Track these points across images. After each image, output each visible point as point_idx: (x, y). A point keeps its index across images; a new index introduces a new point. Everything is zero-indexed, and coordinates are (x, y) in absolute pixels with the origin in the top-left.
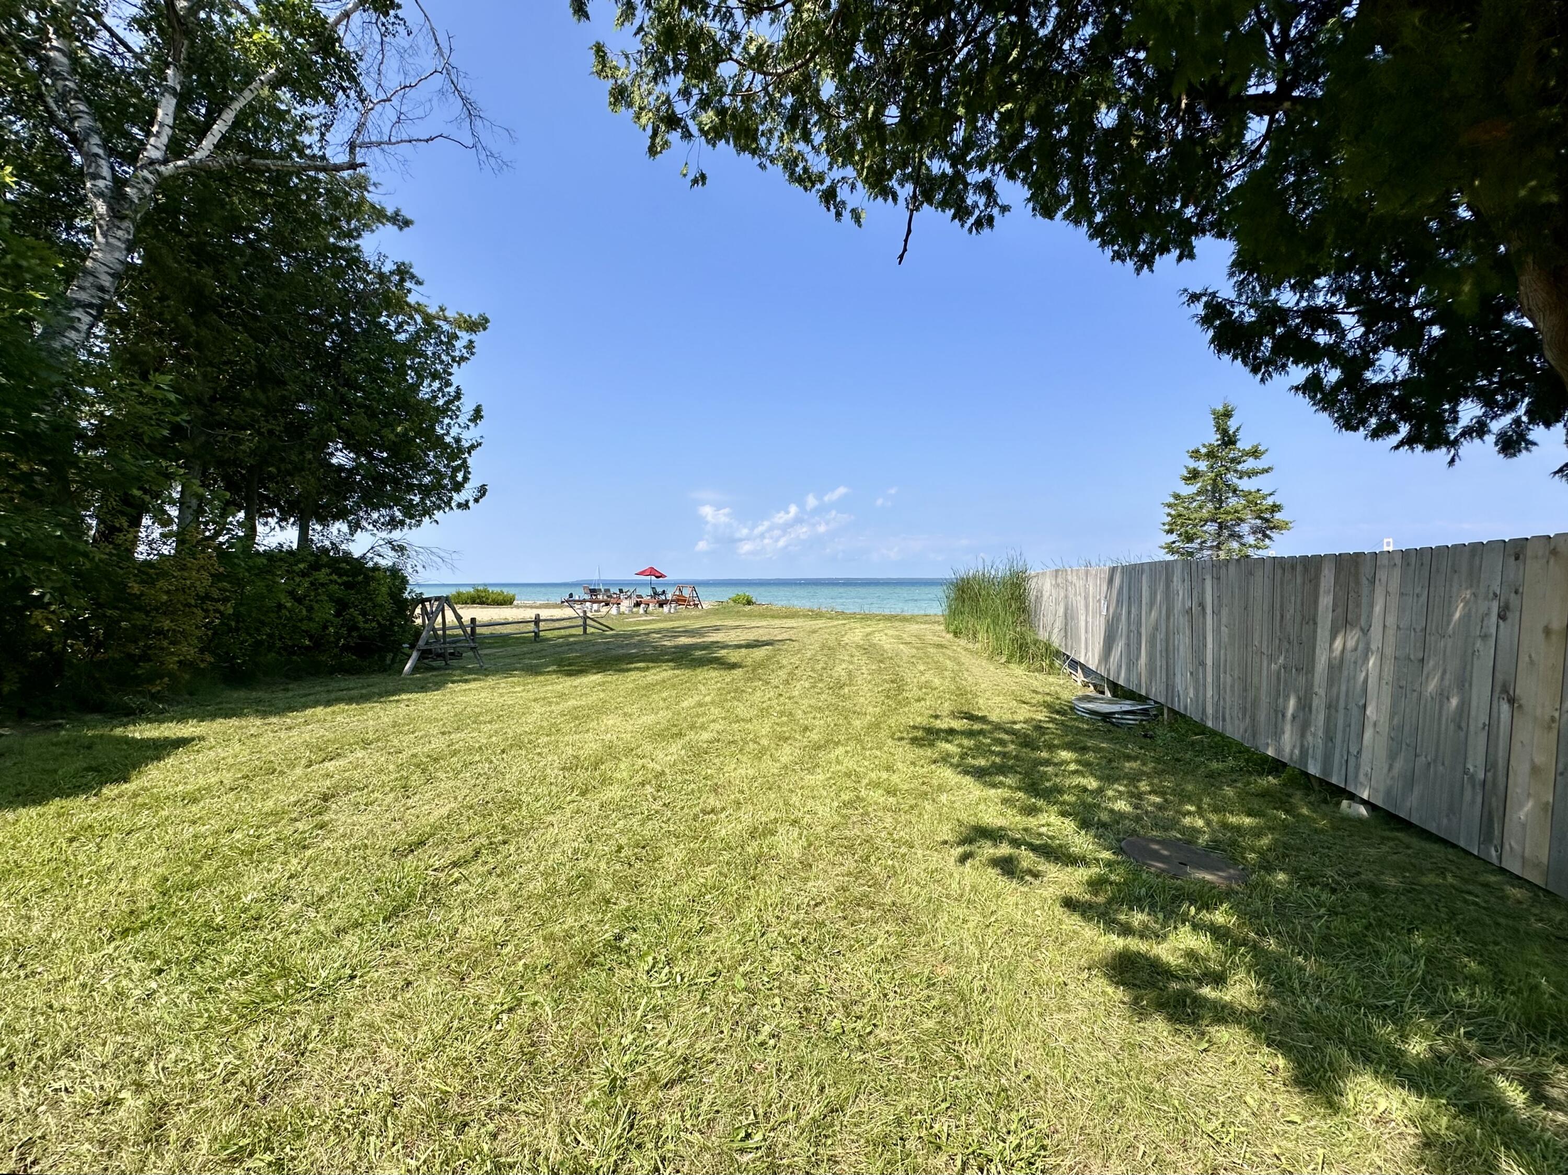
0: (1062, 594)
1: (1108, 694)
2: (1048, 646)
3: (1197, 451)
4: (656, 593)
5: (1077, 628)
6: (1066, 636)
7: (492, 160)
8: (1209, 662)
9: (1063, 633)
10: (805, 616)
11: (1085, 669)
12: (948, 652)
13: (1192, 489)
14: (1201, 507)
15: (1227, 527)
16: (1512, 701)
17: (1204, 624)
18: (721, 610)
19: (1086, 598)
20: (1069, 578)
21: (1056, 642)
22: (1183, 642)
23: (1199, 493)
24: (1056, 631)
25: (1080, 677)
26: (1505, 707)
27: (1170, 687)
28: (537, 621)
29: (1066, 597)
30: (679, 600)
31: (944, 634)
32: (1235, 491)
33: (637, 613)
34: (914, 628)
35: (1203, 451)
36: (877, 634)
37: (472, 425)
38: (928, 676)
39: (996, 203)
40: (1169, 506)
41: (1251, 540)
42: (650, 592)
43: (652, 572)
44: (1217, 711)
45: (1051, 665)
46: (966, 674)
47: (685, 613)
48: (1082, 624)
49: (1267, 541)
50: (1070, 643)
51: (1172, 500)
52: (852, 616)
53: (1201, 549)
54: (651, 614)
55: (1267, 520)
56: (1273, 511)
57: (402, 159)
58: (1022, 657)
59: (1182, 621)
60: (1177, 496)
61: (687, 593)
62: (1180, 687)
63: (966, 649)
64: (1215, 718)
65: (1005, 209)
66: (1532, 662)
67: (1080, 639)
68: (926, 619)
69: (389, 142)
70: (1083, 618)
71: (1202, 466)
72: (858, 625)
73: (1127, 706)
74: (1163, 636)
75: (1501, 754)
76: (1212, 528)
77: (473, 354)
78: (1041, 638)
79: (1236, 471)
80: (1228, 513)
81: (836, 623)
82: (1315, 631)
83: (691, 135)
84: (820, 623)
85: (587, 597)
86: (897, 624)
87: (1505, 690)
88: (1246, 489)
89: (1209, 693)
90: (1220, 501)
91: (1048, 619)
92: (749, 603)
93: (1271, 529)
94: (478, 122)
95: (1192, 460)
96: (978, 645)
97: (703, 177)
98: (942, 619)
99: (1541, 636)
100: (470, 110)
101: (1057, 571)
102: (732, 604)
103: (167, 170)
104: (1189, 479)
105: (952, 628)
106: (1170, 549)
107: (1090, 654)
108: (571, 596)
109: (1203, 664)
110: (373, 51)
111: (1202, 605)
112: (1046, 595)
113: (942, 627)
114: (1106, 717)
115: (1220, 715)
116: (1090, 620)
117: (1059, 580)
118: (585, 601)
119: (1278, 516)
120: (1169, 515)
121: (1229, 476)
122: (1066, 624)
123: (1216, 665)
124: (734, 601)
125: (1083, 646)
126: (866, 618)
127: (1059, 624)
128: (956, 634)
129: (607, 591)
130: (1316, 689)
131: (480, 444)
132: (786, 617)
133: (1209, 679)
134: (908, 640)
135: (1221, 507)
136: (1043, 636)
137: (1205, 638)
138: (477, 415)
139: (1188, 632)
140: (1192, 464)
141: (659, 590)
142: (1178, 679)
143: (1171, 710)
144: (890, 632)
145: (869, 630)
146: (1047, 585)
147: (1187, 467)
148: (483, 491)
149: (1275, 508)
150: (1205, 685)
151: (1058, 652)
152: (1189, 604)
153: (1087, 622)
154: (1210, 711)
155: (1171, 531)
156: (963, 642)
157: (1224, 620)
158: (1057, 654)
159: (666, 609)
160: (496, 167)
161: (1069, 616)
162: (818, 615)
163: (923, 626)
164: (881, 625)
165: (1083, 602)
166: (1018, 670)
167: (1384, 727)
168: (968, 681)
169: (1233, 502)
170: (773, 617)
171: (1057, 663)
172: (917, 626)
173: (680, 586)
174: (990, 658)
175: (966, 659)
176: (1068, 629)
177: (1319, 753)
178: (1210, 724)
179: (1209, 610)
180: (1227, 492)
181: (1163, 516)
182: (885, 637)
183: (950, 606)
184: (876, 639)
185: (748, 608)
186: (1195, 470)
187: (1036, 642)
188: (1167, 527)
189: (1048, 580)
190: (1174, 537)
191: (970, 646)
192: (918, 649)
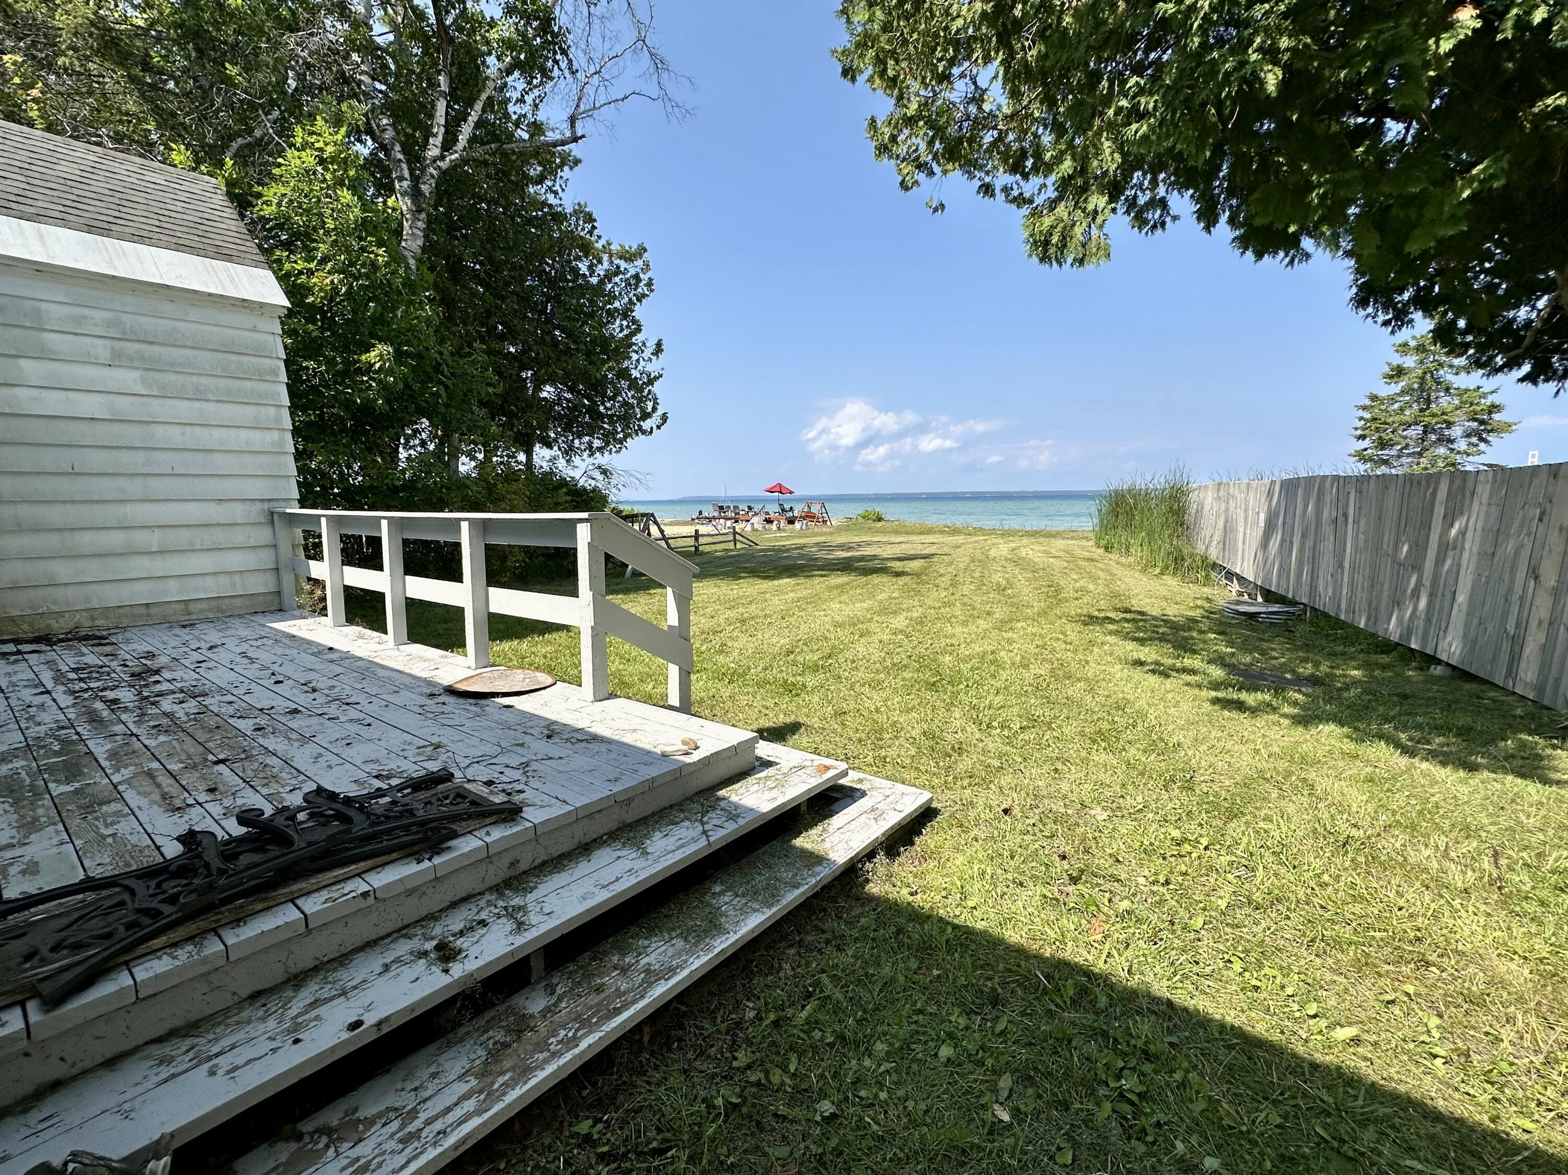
0: (1223, 508)
1: (1260, 599)
2: (1204, 559)
3: (1405, 345)
4: (783, 510)
5: (1236, 540)
6: (1224, 549)
7: (676, 110)
8: (1347, 565)
9: (1221, 546)
10: (942, 532)
11: (1241, 579)
12: (1099, 565)
13: (1395, 388)
14: (1402, 409)
15: (1434, 431)
16: (1536, 578)
17: (1346, 532)
18: (849, 525)
19: (1246, 511)
20: (1231, 491)
21: (1214, 554)
22: (1328, 546)
23: (1403, 393)
24: (1214, 543)
25: (1235, 586)
26: (1532, 583)
27: (1313, 587)
28: (697, 536)
29: (1227, 510)
30: (809, 516)
31: (1094, 549)
32: (1447, 390)
33: (771, 530)
34: (1060, 543)
35: (1413, 343)
36: (1022, 549)
37: (654, 358)
38: (1082, 583)
39: (1168, 213)
40: (1364, 408)
41: (1462, 445)
42: (778, 509)
43: (780, 489)
44: (1349, 607)
45: (1207, 577)
46: (1119, 583)
47: (816, 530)
48: (1241, 536)
49: (1482, 446)
50: (1227, 554)
51: (1368, 402)
52: (993, 532)
53: (1399, 457)
54: (784, 531)
55: (1482, 422)
56: (1490, 413)
57: (609, 124)
58: (1176, 569)
59: (1327, 529)
60: (1374, 398)
61: (815, 509)
62: (1321, 588)
63: (1118, 563)
64: (1347, 612)
65: (1175, 218)
66: (1550, 551)
67: (1237, 551)
68: (1071, 534)
69: (595, 108)
70: (1241, 529)
71: (1410, 361)
72: (1000, 541)
73: (1275, 608)
74: (1311, 544)
75: (1525, 615)
76: (1415, 432)
77: (652, 291)
78: (1198, 551)
79: (1451, 366)
80: (1434, 415)
81: (977, 538)
82: (1429, 535)
83: (933, 173)
84: (960, 539)
85: (716, 514)
86: (1041, 540)
87: (1534, 572)
88: (1463, 387)
89: (1345, 591)
90: (1428, 401)
91: (1206, 533)
92: (880, 519)
93: (1489, 431)
94: (665, 75)
95: (1397, 355)
96: (1131, 559)
97: (942, 206)
98: (1091, 535)
99: (1557, 531)
100: (659, 63)
101: (1219, 484)
102: (860, 520)
103: (444, 165)
104: (1391, 377)
105: (1103, 543)
106: (1361, 456)
107: (1246, 564)
108: (700, 513)
109: (1341, 566)
110: (581, 24)
111: (1345, 516)
112: (1207, 508)
113: (1092, 543)
114: (1252, 616)
115: (1351, 610)
116: (1248, 532)
117: (1221, 493)
118: (714, 518)
119: (1496, 417)
120: (1361, 419)
121: (1441, 372)
122: (1225, 537)
123: (1353, 568)
124: (863, 517)
125: (1240, 557)
126: (1008, 533)
127: (1217, 537)
128: (1106, 549)
129: (736, 507)
130: (1424, 582)
131: (661, 376)
132: (921, 533)
133: (1346, 580)
134: (1057, 554)
135: (1428, 408)
136: (1200, 548)
137: (1345, 544)
138: (659, 349)
139: (1332, 539)
140: (1397, 360)
141: (787, 507)
142: (1321, 582)
143: (1313, 608)
144: (1037, 547)
145: (1013, 545)
146: (1209, 498)
147: (1389, 364)
148: (664, 418)
149: (1494, 408)
150: (1341, 585)
151: (1214, 564)
152: (1334, 515)
153: (1245, 534)
154: (1343, 606)
155: (1363, 437)
156: (1114, 556)
157: (1362, 529)
158: (1214, 565)
159: (797, 525)
160: (679, 116)
161: (1229, 529)
162: (955, 531)
163: (1069, 542)
164: (1025, 541)
165: (1242, 515)
166: (1171, 581)
167: (1465, 607)
168: (1121, 587)
169: (1445, 402)
170: (907, 533)
171: (1213, 574)
172: (1063, 542)
173: (809, 500)
174: (1144, 570)
175: (1119, 571)
176: (1226, 543)
177: (1420, 631)
178: (1342, 617)
179: (1351, 520)
180: (1437, 391)
181: (1354, 419)
182: (1032, 551)
183: (1101, 521)
184: (1023, 552)
185: (880, 524)
186: (1398, 366)
187: (1192, 555)
188: (1359, 432)
189: (1210, 493)
190: (1366, 443)
191: (1123, 560)
192: (1068, 562)
